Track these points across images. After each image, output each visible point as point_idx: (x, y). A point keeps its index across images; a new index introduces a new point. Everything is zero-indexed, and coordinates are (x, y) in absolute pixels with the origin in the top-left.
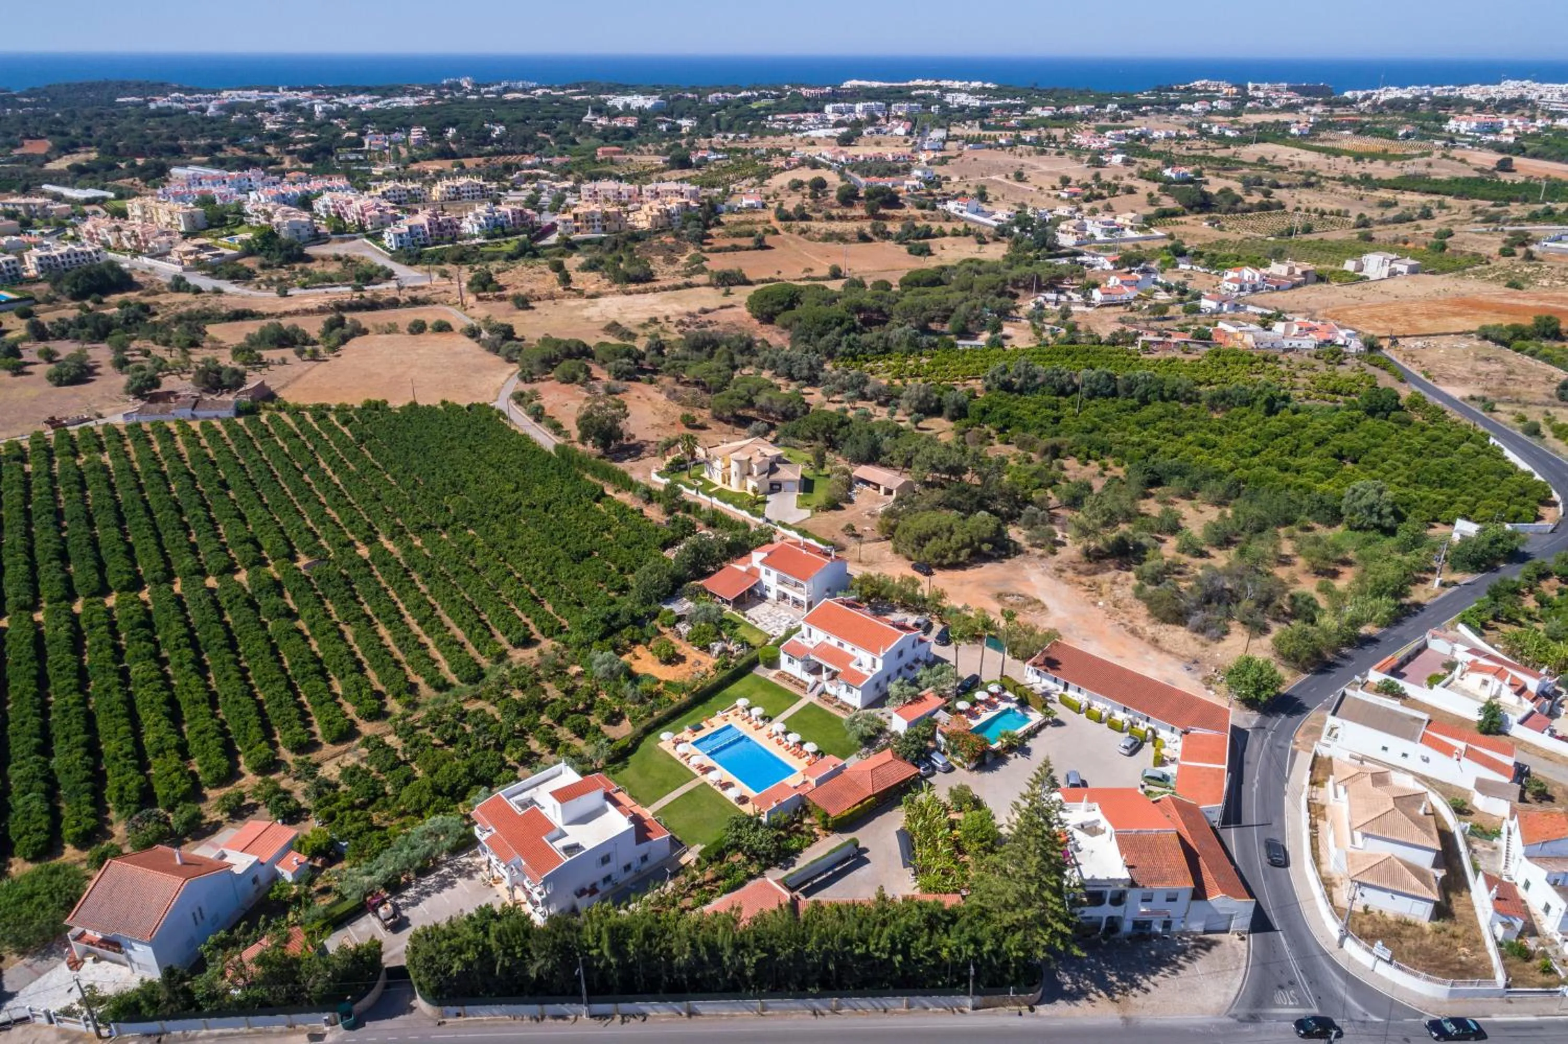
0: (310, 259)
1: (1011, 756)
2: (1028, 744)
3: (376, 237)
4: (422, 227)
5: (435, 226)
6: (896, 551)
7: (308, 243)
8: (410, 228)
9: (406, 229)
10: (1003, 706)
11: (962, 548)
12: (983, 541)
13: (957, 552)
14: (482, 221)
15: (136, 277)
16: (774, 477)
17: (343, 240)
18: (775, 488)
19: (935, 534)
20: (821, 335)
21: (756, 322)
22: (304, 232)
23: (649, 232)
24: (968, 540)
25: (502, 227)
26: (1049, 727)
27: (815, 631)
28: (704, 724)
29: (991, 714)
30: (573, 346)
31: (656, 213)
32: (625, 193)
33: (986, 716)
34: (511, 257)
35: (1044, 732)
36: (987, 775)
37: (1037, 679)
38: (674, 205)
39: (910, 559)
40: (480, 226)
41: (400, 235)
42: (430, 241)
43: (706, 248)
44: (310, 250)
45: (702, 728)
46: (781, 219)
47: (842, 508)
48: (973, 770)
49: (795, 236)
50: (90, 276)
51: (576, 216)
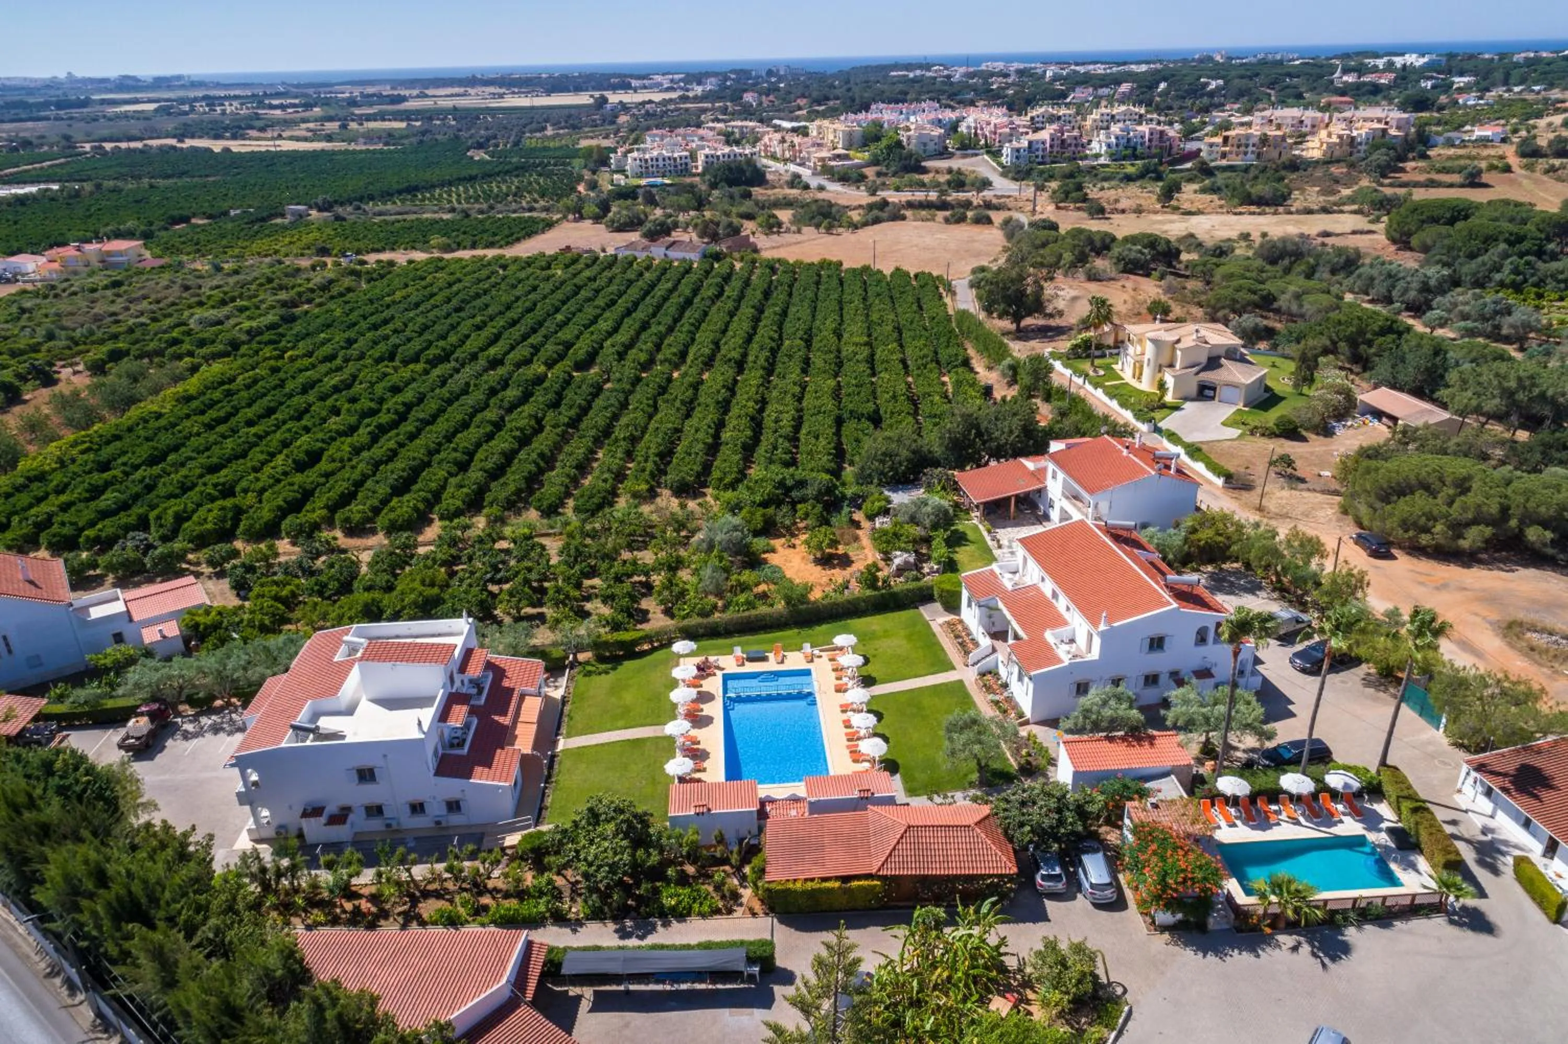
0: (925, 171)
1: (1286, 940)
2: (1351, 934)
3: (995, 154)
4: (1044, 143)
5: (1056, 142)
6: (1345, 511)
7: (931, 157)
8: (1030, 143)
9: (1026, 144)
10: (1349, 827)
11: (1475, 522)
12: (1529, 519)
13: (1458, 528)
14: (1113, 140)
15: (769, 177)
16: (1209, 376)
17: (965, 156)
18: (1205, 393)
19: (1426, 487)
20: (1472, 256)
21: (1393, 248)
22: (931, 147)
23: (1317, 162)
24: (1494, 508)
25: (1135, 149)
26: (1438, 922)
27: (1032, 564)
28: (771, 656)
29: (1306, 832)
30: (1097, 239)
31: (1335, 139)
32: (1308, 122)
33: (1284, 832)
34: (1129, 179)
35: (1418, 924)
36: (1188, 956)
37: (1486, 805)
38: (1363, 132)
39: (1360, 525)
40: (1109, 146)
41: (1018, 150)
42: (1048, 159)
43: (1387, 181)
44: (927, 164)
45: (764, 659)
46: (1523, 155)
47: (1304, 439)
48: (1163, 929)
49: (1538, 175)
50: (730, 169)
51: (1226, 139)
